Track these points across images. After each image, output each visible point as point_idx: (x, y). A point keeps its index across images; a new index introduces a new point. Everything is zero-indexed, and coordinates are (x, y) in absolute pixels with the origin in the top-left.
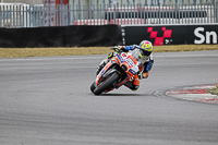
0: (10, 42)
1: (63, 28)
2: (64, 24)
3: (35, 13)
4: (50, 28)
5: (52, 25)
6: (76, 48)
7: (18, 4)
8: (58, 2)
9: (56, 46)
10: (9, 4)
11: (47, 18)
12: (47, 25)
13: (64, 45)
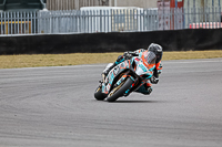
0: (123, 47)
1: (178, 32)
2: (179, 27)
3: (149, 17)
4: (164, 32)
5: (167, 28)
6: (191, 52)
7: (132, 8)
8: (172, 5)
9: (171, 50)
10: (122, 8)
11: (161, 22)
12: (161, 29)
13: (179, 49)
